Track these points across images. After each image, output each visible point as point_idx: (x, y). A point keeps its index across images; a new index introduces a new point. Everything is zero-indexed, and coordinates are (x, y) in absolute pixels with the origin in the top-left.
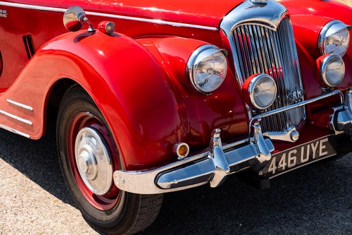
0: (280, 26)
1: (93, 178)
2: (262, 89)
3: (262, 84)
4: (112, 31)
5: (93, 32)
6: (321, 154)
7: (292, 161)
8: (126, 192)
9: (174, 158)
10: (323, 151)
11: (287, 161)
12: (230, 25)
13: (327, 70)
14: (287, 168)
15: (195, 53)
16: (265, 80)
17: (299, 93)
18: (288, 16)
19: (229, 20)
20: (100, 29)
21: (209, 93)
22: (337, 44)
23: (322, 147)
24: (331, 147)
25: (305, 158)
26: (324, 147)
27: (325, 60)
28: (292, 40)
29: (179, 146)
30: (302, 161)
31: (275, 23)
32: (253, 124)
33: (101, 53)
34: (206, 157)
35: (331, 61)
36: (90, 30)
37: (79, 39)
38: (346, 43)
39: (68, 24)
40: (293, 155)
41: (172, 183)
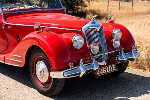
0: (100, 30)
1: (42, 77)
2: (95, 48)
3: (95, 47)
4: (49, 31)
5: (43, 31)
6: (114, 70)
7: (104, 71)
8: (53, 78)
9: (69, 68)
10: (114, 69)
11: (103, 71)
12: (85, 29)
13: (115, 43)
14: (103, 73)
15: (74, 37)
16: (96, 45)
17: (106, 50)
18: (102, 27)
19: (84, 28)
20: (45, 30)
21: (79, 49)
22: (118, 36)
23: (114, 68)
24: (117, 68)
25: (108, 70)
26: (114, 67)
27: (114, 40)
28: (104, 35)
29: (70, 64)
30: (108, 71)
31: (98, 29)
32: (92, 58)
33: (45, 37)
34: (78, 68)
35: (115, 41)
36: (42, 30)
37: (38, 33)
38: (121, 36)
39: (35, 29)
40: (105, 69)
41: (68, 75)
